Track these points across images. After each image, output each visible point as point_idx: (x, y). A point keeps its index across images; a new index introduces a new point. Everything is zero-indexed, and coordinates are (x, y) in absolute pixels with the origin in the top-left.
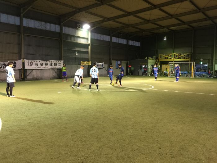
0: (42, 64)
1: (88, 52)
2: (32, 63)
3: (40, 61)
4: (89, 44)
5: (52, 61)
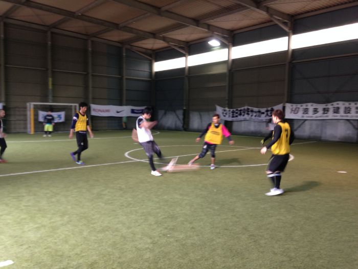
0: (316, 111)
2: (297, 109)
5: (338, 104)
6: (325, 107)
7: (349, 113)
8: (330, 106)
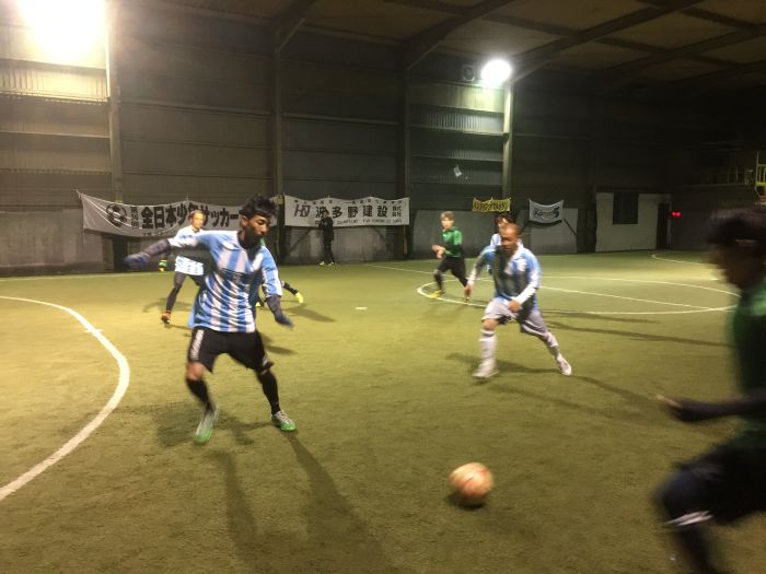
0: (337, 211)
1: (501, 164)
2: (307, 209)
3: (331, 202)
4: (506, 135)
5: (369, 201)
6: (351, 205)
7: (384, 215)
8: (358, 204)
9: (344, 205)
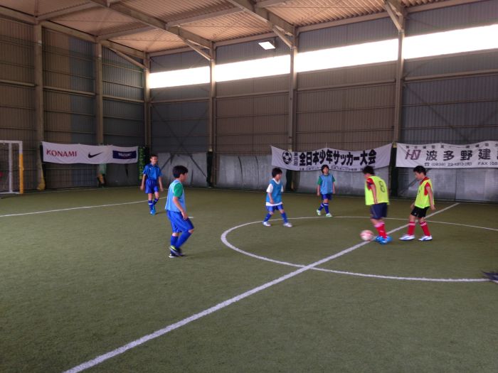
0: (449, 155)
2: (417, 153)
3: (442, 147)
5: (487, 145)
6: (467, 149)
8: (473, 148)
9: (457, 150)
